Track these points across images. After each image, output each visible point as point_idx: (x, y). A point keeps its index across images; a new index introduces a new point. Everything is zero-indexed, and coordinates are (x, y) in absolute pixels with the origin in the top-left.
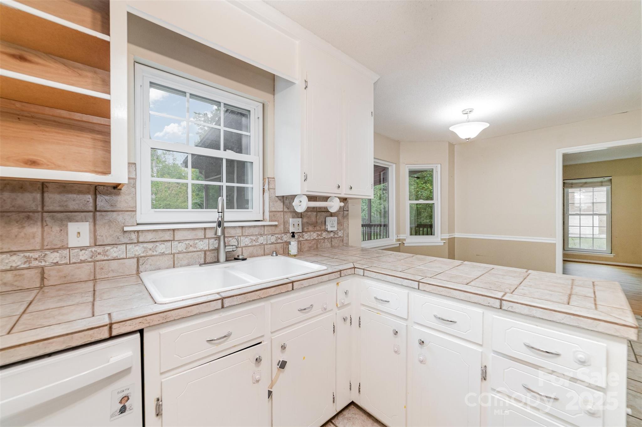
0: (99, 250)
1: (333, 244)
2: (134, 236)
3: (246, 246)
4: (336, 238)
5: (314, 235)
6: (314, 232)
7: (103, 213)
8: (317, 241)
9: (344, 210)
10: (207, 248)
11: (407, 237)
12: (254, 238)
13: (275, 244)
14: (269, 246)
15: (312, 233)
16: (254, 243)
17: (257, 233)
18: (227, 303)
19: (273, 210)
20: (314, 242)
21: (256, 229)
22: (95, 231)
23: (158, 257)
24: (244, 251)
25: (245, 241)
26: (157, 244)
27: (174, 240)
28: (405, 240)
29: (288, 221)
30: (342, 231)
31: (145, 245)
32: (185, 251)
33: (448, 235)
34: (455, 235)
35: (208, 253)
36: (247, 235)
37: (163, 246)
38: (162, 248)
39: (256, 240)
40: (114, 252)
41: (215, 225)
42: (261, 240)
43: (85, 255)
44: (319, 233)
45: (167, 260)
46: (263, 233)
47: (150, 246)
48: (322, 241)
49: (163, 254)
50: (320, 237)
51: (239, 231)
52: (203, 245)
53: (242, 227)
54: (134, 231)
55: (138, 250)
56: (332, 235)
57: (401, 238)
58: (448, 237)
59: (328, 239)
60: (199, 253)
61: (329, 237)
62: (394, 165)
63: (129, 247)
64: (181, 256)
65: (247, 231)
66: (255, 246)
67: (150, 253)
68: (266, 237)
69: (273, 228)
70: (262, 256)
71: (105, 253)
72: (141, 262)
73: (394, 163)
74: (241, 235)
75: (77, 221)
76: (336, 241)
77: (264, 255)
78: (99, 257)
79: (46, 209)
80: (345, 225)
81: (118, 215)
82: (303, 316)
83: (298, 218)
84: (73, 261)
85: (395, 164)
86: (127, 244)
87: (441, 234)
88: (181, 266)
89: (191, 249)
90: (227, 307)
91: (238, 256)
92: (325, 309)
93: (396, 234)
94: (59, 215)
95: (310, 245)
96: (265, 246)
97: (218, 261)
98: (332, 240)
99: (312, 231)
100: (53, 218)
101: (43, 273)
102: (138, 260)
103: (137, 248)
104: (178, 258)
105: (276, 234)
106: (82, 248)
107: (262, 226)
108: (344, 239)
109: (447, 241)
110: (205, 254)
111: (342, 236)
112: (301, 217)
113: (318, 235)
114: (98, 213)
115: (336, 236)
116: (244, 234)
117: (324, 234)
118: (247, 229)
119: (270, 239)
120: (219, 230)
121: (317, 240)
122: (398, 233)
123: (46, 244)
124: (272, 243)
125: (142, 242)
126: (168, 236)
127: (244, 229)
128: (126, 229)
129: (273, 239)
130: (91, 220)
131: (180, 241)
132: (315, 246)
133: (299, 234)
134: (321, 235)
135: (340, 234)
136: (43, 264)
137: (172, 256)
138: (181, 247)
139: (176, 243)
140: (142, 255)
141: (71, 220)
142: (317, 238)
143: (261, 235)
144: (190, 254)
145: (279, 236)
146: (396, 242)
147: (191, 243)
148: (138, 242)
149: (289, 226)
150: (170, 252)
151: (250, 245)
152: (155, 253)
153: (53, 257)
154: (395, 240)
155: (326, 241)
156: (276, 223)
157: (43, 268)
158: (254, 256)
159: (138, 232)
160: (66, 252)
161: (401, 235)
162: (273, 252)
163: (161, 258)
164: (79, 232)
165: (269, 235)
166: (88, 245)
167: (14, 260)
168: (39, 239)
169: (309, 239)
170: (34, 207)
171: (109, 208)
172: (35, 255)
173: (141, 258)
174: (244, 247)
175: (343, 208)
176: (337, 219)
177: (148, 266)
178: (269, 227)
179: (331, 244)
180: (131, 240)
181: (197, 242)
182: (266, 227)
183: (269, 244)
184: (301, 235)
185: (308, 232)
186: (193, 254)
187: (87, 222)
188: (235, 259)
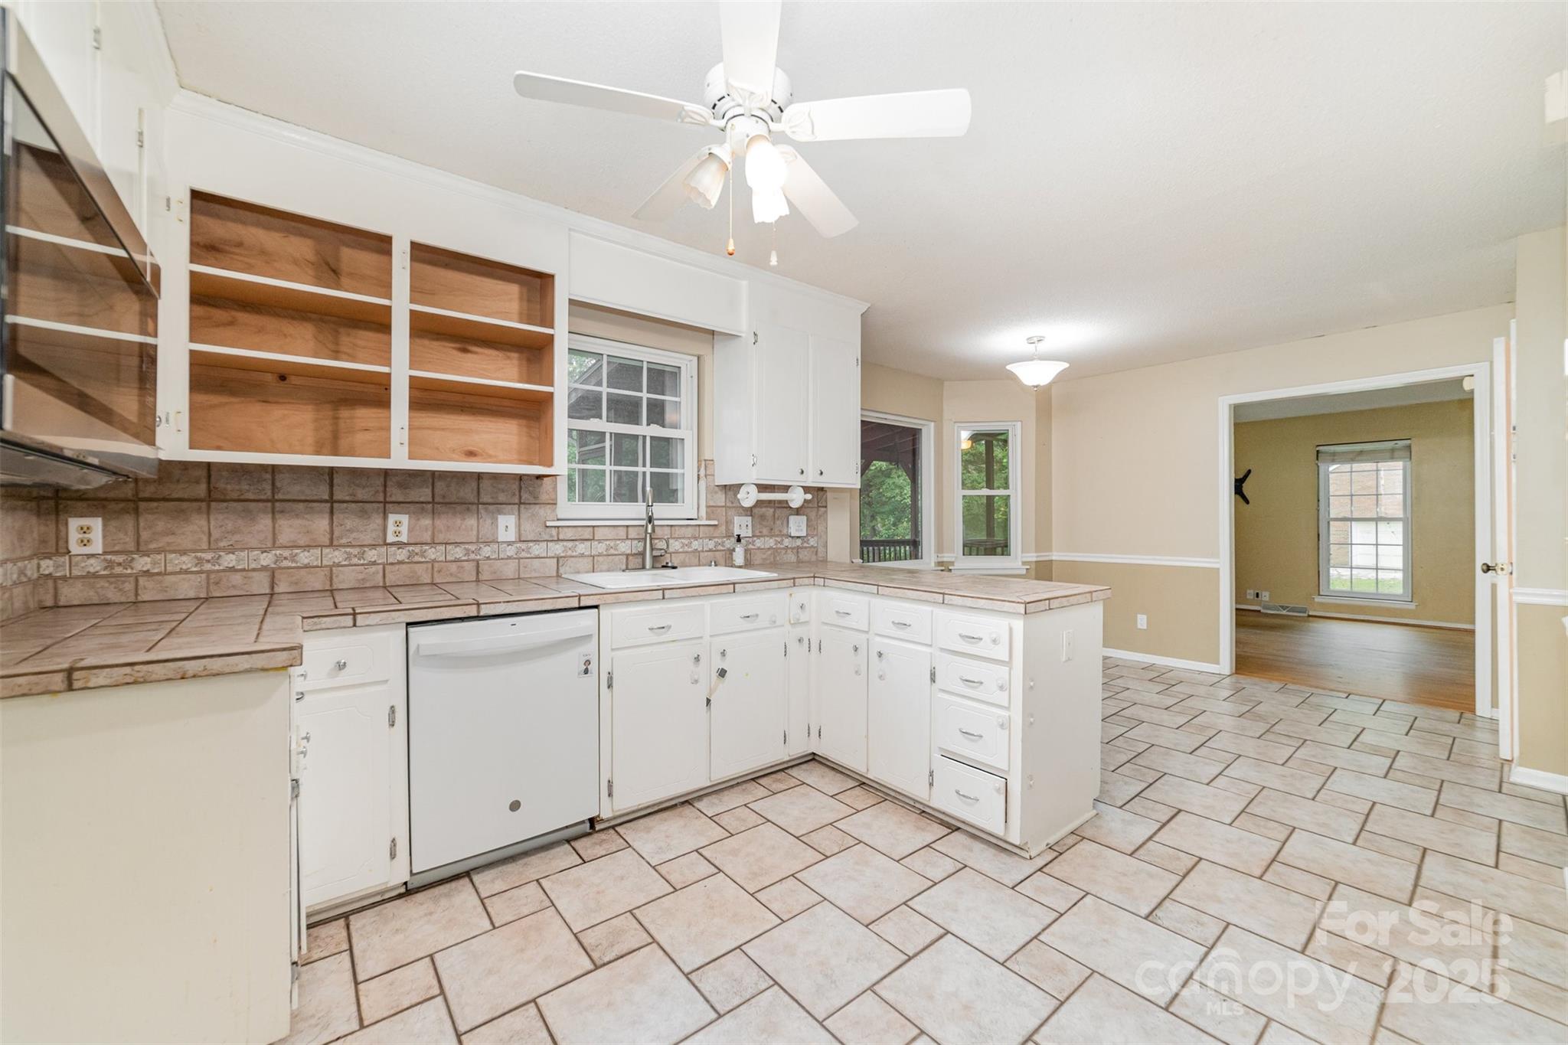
0: (523, 546)
1: (801, 556)
2: (554, 532)
3: (677, 552)
4: (806, 548)
5: (771, 542)
6: (771, 536)
7: (527, 506)
8: (775, 551)
9: (820, 505)
10: (629, 552)
11: (956, 558)
12: (686, 541)
13: (715, 551)
14: (706, 554)
15: (767, 539)
16: (686, 549)
17: (690, 536)
18: (668, 594)
19: (712, 504)
20: (769, 552)
21: (690, 529)
22: (519, 526)
23: (577, 559)
24: (673, 558)
25: (676, 544)
26: (577, 543)
27: (593, 539)
28: (952, 563)
29: (732, 520)
30: (816, 538)
31: (565, 543)
32: (605, 553)
33: (1035, 554)
34: (1052, 555)
35: (630, 558)
36: (678, 537)
37: (582, 546)
38: (582, 548)
39: (689, 545)
40: (537, 549)
41: (643, 523)
42: (696, 545)
43: (511, 551)
44: (779, 539)
45: (586, 563)
46: (697, 536)
47: (570, 544)
48: (784, 552)
49: (582, 555)
50: (779, 545)
51: (667, 530)
52: (625, 547)
53: (672, 526)
54: (555, 527)
55: (557, 549)
56: (799, 542)
57: (945, 559)
58: (1034, 559)
59: (792, 548)
60: (621, 557)
61: (794, 545)
62: (932, 424)
63: (550, 544)
64: (601, 559)
65: (678, 532)
66: (687, 552)
67: (570, 553)
68: (701, 541)
69: (711, 528)
70: (696, 566)
71: (528, 550)
72: (561, 561)
73: (932, 421)
74: (671, 537)
75: (505, 514)
76: (806, 553)
77: (699, 565)
78: (524, 554)
79: (481, 500)
80: (820, 528)
81: (540, 508)
82: (746, 625)
83: (747, 515)
84: (501, 556)
85: (935, 421)
86: (547, 541)
87: (1022, 552)
88: (601, 571)
89: (612, 551)
90: (669, 599)
91: (667, 563)
92: (775, 622)
93: (935, 553)
94: (491, 507)
95: (764, 556)
96: (701, 552)
97: (643, 568)
98: (799, 550)
99: (768, 536)
100: (486, 510)
101: (478, 567)
102: (558, 561)
103: (557, 546)
104: (598, 561)
105: (715, 537)
106: (510, 543)
107: (696, 525)
108: (819, 550)
109: (1033, 566)
110: (627, 559)
111: (816, 545)
112: (751, 516)
113: (777, 542)
114: (522, 506)
115: (805, 545)
116: (674, 536)
117: (787, 542)
118: (677, 528)
119: (707, 544)
120: (650, 526)
121: (777, 549)
122: (940, 548)
123: (480, 537)
124: (710, 550)
125: (562, 540)
126: (587, 534)
127: (673, 528)
128: (548, 524)
129: (711, 544)
130: (517, 513)
131: (600, 541)
132: (772, 558)
133: (747, 539)
134: (781, 542)
135: (812, 542)
136: (478, 557)
137: (592, 558)
138: (600, 548)
139: (596, 543)
140: (562, 555)
141: (500, 512)
142: (774, 547)
143: (696, 538)
144: (610, 557)
145: (720, 541)
146: (935, 566)
147: (612, 544)
148: (558, 540)
149: (734, 526)
150: (589, 553)
151: (681, 550)
152: (574, 554)
153: (487, 551)
154: (933, 564)
155: (789, 551)
156: (716, 523)
157: (477, 562)
158: (686, 566)
159: (558, 527)
160: (496, 546)
161: (946, 555)
162: (711, 562)
163: (580, 560)
164: (506, 526)
165: (706, 538)
166: (514, 540)
167: (458, 552)
168: (475, 533)
169: (763, 547)
170: (472, 498)
171: (532, 500)
172: (472, 547)
173: (561, 557)
174: (674, 553)
175: (818, 503)
176: (807, 520)
177: (567, 568)
178: (706, 528)
179: (798, 557)
180: (552, 536)
181: (618, 542)
182: (701, 528)
183: (706, 551)
184: (751, 540)
185: (762, 536)
186: (614, 557)
187: (513, 514)
188: (663, 567)
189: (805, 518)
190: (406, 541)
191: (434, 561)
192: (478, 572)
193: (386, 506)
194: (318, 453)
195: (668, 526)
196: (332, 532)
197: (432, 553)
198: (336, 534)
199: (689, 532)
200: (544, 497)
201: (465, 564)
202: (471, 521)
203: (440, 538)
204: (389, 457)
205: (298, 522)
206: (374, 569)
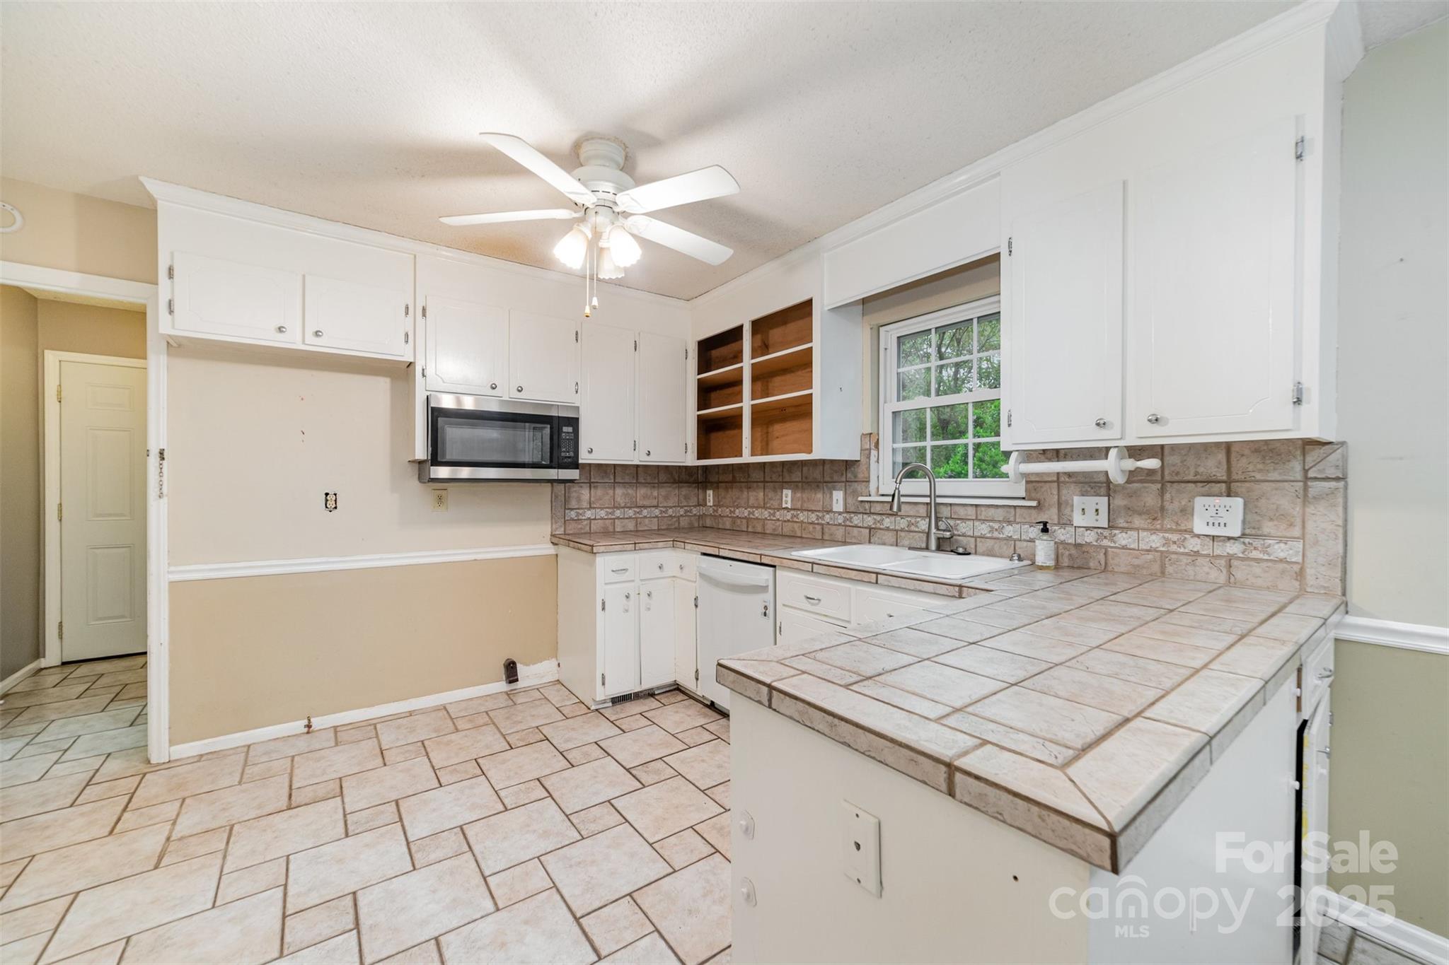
0: (848, 516)
1: (1240, 575)
2: (867, 506)
3: (982, 537)
4: (1258, 560)
5: (1155, 541)
6: (1154, 531)
7: (850, 484)
8: (1164, 556)
9: (1312, 475)
12: (996, 526)
14: (1025, 544)
15: (1143, 534)
16: (996, 534)
17: (1001, 519)
20: (1151, 556)
21: (1000, 510)
22: (846, 499)
23: (884, 532)
24: (979, 544)
25: (983, 529)
26: (883, 517)
29: (1070, 501)
30: (1298, 545)
31: (875, 516)
32: (907, 529)
36: (983, 518)
37: (887, 520)
38: (887, 522)
39: (1000, 530)
40: (857, 520)
42: (1009, 530)
43: (840, 520)
44: (1171, 537)
45: (891, 537)
46: (1012, 519)
47: (878, 518)
48: (1186, 560)
49: (888, 529)
50: (1174, 548)
51: (971, 511)
53: (977, 506)
54: (867, 502)
55: (869, 521)
56: (1234, 549)
59: (1209, 558)
61: (1217, 552)
63: (865, 516)
64: (903, 534)
65: (984, 514)
66: (998, 539)
67: (879, 525)
68: (1018, 526)
71: (852, 519)
72: (872, 531)
74: (974, 518)
75: (837, 490)
76: (1260, 571)
78: (848, 523)
79: (824, 480)
80: (1321, 525)
81: (859, 485)
83: (1097, 495)
84: (835, 522)
86: (863, 513)
89: (913, 528)
91: (957, 547)
94: (830, 485)
96: (1017, 542)
97: (927, 548)
98: (1234, 563)
99: (1144, 529)
100: (827, 487)
101: (823, 529)
102: (870, 530)
103: (869, 518)
104: (900, 536)
106: (840, 513)
107: (1010, 506)
108: (1309, 572)
111: (1298, 560)
112: (1105, 495)
113: (1167, 542)
114: (847, 483)
115: (1256, 555)
116: (979, 518)
117: (1193, 545)
118: (983, 509)
119: (1026, 532)
121: (1166, 554)
123: (824, 506)
124: (1031, 541)
125: (873, 514)
127: (979, 508)
128: (863, 499)
129: (1033, 532)
130: (844, 489)
132: (1156, 568)
133: (1099, 531)
134: (1177, 543)
136: (823, 522)
137: (895, 532)
138: (903, 523)
139: (899, 518)
140: (873, 526)
141: (834, 488)
142: (1161, 549)
143: (1009, 523)
144: (911, 534)
147: (913, 521)
148: (870, 512)
149: (1072, 511)
150: (893, 527)
151: (988, 535)
152: (882, 527)
153: (827, 517)
155: (1200, 560)
156: (1034, 503)
157: (822, 525)
159: (870, 502)
160: (832, 515)
163: (886, 533)
164: (838, 499)
165: (1025, 523)
166: (842, 510)
167: (813, 517)
168: (821, 503)
169: (1134, 546)
170: (819, 477)
171: (853, 479)
172: (820, 514)
173: (873, 528)
174: (979, 537)
175: (1306, 471)
176: (1245, 505)
177: (876, 539)
178: (1023, 510)
179: (1230, 574)
180: (866, 510)
181: (919, 519)
182: (1018, 510)
183: (1025, 540)
184: (1106, 533)
185: (1131, 529)
186: (914, 534)
187: (841, 490)
188: (952, 551)
189: (1238, 503)
190: (790, 507)
191: (802, 522)
192: (823, 533)
193: (784, 484)
194: (762, 454)
195: (972, 505)
196: (764, 500)
197: (802, 516)
198: (766, 501)
199: (999, 514)
200: (861, 476)
201: (816, 526)
202: (819, 495)
203: (805, 506)
204: (741, 456)
205: (754, 493)
206: (778, 523)
